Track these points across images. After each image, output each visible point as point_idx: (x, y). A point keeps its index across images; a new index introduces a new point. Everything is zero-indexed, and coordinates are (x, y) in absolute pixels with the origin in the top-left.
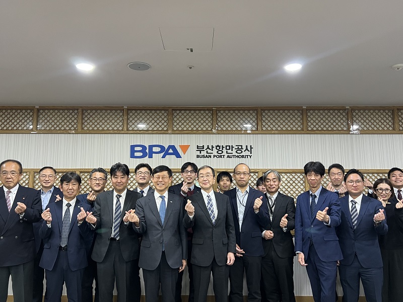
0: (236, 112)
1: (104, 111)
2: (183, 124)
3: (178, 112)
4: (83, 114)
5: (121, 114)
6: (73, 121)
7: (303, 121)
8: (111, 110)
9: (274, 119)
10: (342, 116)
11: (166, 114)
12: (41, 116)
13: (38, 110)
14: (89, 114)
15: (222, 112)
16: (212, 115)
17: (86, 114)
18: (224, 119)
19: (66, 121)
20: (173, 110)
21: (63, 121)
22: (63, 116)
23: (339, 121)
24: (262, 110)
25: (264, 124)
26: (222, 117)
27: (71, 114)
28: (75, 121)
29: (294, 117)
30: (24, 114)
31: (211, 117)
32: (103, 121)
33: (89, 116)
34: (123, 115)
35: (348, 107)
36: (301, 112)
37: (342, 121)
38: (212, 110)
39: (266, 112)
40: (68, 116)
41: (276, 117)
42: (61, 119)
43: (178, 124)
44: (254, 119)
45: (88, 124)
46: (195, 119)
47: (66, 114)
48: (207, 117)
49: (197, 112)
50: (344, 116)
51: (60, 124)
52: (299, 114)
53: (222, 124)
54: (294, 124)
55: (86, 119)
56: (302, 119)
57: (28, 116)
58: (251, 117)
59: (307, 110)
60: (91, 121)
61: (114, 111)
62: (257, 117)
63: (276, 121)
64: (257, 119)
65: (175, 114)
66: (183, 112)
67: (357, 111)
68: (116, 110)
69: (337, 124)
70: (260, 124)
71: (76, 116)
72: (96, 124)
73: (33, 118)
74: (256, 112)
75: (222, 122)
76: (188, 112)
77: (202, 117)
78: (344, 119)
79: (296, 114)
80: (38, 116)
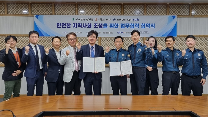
0: (134, 6)
1: (65, 5)
2: (106, 12)
3: (103, 5)
4: (55, 6)
5: (74, 6)
6: (50, 10)
7: (167, 11)
8: (69, 4)
9: (152, 9)
10: (187, 8)
11: (97, 7)
12: (33, 7)
13: (31, 4)
14: (58, 6)
15: (126, 5)
16: (121, 7)
17: (56, 6)
18: (127, 9)
19: (46, 10)
20: (101, 4)
21: (44, 10)
22: (45, 7)
23: (185, 11)
24: (147, 5)
25: (147, 12)
26: (126, 8)
27: (48, 6)
28: (51, 10)
29: (163, 8)
30: (24, 6)
31: (121, 8)
32: (65, 10)
33: (58, 8)
34: (75, 7)
35: (191, 3)
36: (166, 6)
37: (186, 11)
38: (121, 5)
39: (149, 6)
40: (47, 7)
41: (154, 8)
42: (43, 9)
43: (103, 12)
44: (142, 9)
45: (58, 11)
46: (112, 9)
47: (46, 6)
48: (118, 8)
49: (114, 5)
50: (188, 8)
51: (43, 11)
52: (165, 7)
53: (126, 12)
54: (162, 12)
55: (56, 9)
56: (167, 10)
57: (26, 7)
58: (141, 8)
59: (169, 5)
60: (59, 10)
61: (70, 5)
62: (144, 8)
63: (154, 11)
64: (144, 10)
65: (102, 7)
66: (106, 5)
67: (194, 6)
68: (72, 4)
69: (184, 12)
70: (145, 12)
71: (51, 7)
72: (62, 11)
73: (29, 8)
74: (143, 6)
75: (126, 11)
76: (109, 5)
77: (116, 8)
78: (188, 9)
79: (164, 7)
80: (31, 7)
